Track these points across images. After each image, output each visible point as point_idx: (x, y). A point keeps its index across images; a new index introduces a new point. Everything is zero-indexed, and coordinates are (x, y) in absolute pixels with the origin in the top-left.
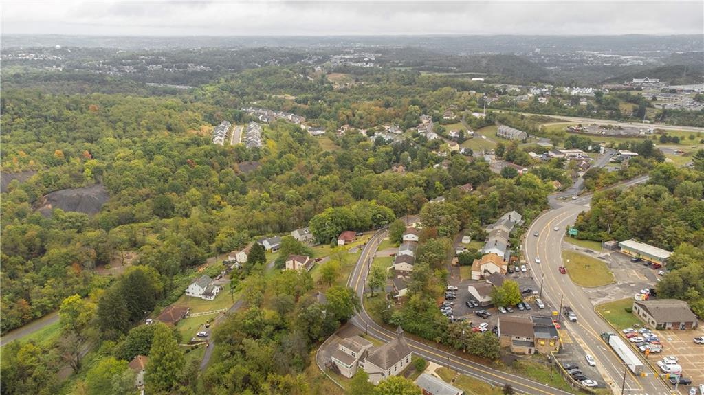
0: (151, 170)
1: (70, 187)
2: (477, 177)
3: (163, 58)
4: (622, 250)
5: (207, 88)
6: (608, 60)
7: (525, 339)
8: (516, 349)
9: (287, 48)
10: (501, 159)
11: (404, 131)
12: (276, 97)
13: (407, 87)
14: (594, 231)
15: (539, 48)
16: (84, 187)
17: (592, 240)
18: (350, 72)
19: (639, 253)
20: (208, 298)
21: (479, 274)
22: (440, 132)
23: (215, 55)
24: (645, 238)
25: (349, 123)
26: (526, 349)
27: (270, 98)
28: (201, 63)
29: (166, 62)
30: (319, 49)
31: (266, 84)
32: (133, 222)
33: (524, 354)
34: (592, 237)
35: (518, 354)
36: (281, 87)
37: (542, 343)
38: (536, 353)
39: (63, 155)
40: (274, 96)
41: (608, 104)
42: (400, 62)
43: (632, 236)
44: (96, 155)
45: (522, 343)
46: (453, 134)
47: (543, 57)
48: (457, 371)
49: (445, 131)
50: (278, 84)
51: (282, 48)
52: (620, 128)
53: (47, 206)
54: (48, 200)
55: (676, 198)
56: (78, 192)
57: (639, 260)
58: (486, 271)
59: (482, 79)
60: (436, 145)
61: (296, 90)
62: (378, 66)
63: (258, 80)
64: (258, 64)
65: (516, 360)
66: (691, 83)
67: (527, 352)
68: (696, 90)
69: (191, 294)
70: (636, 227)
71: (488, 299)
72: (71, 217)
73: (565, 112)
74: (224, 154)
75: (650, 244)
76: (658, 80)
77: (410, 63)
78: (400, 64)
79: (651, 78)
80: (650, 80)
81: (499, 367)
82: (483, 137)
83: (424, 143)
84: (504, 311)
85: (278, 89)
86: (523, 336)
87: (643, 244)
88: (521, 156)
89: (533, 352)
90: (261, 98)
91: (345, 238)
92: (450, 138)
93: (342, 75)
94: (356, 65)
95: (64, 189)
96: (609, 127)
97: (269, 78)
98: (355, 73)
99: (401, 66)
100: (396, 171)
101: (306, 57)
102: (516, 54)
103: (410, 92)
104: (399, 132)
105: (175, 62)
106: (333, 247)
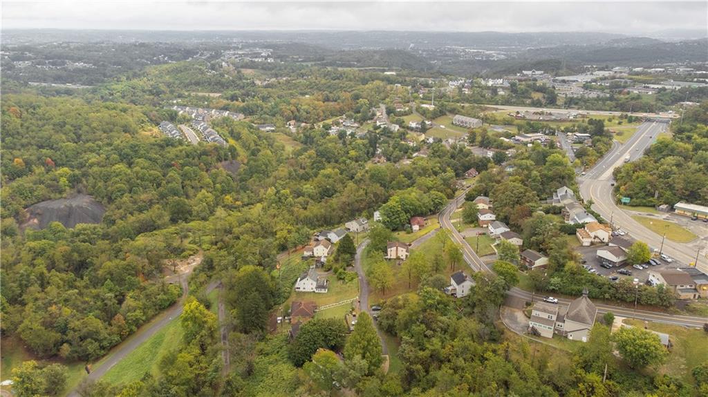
0: (140, 174)
1: (50, 199)
2: (480, 161)
3: (28, 54)
4: (676, 211)
5: (113, 87)
6: (477, 54)
7: (688, 287)
8: (684, 296)
9: (166, 43)
10: (475, 145)
11: (362, 124)
12: (197, 96)
13: (337, 81)
14: (644, 198)
15: (413, 43)
16: (65, 198)
17: (645, 205)
18: (257, 68)
19: (693, 212)
20: (323, 291)
21: (590, 240)
22: (401, 124)
23: (90, 51)
24: (690, 200)
25: (295, 118)
26: (691, 295)
27: (189, 95)
28: (79, 60)
29: (35, 58)
30: (202, 44)
31: (177, 82)
32: (155, 229)
33: (690, 299)
34: (645, 203)
35: (684, 300)
36: (197, 84)
37: (705, 288)
38: (699, 297)
39: (24, 164)
40: (193, 94)
41: (523, 93)
42: (300, 58)
43: (680, 200)
44: (59, 162)
45: (687, 290)
46: (413, 125)
47: (420, 52)
48: (644, 320)
49: (404, 122)
50: (193, 81)
51: (161, 43)
52: (550, 114)
53: (31, 220)
54: (31, 214)
55: (701, 166)
56: (66, 203)
57: (697, 219)
58: (595, 237)
59: (394, 73)
60: (402, 136)
61: (215, 86)
62: (279, 61)
63: (167, 77)
64: (147, 60)
65: (687, 305)
66: (571, 75)
67: (692, 298)
68: (580, 80)
69: (301, 290)
70: (684, 191)
71: (621, 259)
72: (85, 230)
73: (493, 101)
74: (205, 153)
75: (697, 204)
76: (542, 72)
77: (309, 58)
78: (300, 60)
79: (537, 70)
80: (537, 72)
81: (675, 313)
82: (442, 126)
83: (389, 135)
84: (641, 268)
85: (194, 86)
86: (686, 284)
87: (692, 205)
88: (495, 141)
89: (697, 296)
90: (180, 96)
91: (418, 223)
92: (412, 129)
93: (251, 70)
94: (256, 60)
95: (43, 201)
96: (542, 113)
97: (179, 75)
98: (263, 69)
99: (302, 61)
100: (379, 162)
101: (197, 53)
102: (395, 48)
103: (341, 87)
104: (356, 125)
105: (47, 58)
106: (409, 233)
